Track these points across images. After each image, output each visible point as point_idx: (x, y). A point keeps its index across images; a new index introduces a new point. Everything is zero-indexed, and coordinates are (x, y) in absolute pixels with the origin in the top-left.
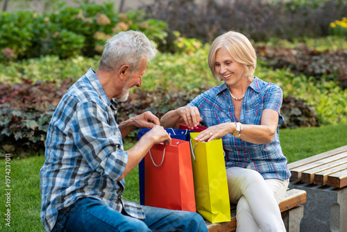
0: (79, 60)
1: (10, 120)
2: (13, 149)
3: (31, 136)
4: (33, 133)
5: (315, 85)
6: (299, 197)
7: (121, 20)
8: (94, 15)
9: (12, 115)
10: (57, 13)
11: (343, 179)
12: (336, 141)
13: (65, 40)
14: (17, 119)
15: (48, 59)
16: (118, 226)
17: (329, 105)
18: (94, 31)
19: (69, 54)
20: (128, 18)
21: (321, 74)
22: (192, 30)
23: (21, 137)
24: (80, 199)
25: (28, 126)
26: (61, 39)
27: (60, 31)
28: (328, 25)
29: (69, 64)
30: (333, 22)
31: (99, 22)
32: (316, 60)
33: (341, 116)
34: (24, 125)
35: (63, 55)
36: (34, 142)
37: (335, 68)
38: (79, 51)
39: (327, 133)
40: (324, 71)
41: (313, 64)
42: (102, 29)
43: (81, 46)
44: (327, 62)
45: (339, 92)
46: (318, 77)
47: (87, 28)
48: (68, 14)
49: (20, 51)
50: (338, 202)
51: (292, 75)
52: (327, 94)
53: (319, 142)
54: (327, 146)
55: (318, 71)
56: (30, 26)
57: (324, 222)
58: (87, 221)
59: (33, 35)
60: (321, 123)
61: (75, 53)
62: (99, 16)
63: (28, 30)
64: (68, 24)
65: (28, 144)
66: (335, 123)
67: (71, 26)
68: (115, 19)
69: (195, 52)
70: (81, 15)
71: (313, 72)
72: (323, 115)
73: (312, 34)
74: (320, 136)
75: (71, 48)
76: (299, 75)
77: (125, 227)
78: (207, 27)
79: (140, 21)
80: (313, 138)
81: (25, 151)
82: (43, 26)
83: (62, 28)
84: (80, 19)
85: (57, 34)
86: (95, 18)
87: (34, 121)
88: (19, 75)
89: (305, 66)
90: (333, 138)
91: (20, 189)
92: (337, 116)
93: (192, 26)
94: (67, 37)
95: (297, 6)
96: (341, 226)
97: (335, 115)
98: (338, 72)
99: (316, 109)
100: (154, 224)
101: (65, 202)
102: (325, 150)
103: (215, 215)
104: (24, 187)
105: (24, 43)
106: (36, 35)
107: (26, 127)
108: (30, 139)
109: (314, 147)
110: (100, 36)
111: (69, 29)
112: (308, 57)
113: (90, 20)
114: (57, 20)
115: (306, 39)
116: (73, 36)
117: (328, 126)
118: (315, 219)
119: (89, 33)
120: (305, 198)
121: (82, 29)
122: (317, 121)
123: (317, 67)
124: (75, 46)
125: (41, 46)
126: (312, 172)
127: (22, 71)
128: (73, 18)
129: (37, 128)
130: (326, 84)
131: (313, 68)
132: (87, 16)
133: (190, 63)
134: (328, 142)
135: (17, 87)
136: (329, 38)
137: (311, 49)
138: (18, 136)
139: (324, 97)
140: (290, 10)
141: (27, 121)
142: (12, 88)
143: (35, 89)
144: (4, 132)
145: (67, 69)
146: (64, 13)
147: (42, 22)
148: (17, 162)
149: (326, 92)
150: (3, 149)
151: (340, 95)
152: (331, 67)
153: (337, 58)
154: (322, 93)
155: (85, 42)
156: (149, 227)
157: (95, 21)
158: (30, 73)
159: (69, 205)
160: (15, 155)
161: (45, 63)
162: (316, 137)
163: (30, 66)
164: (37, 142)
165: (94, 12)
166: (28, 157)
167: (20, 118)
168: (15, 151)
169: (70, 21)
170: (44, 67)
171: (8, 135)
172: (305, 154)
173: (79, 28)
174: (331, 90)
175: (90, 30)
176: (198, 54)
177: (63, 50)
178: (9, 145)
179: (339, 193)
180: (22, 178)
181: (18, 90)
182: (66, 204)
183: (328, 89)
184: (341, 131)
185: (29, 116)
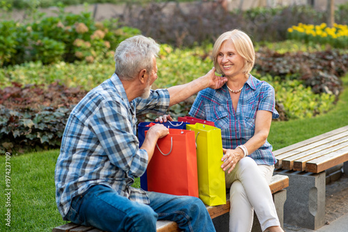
0: (61, 65)
1: (8, 120)
2: (12, 146)
3: (28, 134)
4: (30, 130)
5: (280, 83)
6: (283, 182)
7: (98, 28)
8: (73, 24)
9: (10, 115)
10: (38, 22)
11: (320, 165)
12: (305, 133)
13: (47, 47)
14: (14, 119)
15: (32, 65)
16: (126, 211)
17: (295, 101)
18: (73, 38)
19: (51, 59)
20: (105, 26)
21: (285, 74)
22: (163, 37)
23: (19, 135)
24: (92, 186)
25: (25, 125)
26: (43, 46)
27: (42, 39)
28: (286, 31)
29: (52, 69)
30: (291, 27)
31: (77, 30)
32: (279, 62)
33: (307, 111)
34: (22, 123)
35: (46, 61)
36: (31, 139)
37: (298, 69)
38: (60, 57)
39: (296, 126)
40: (288, 71)
41: (278, 64)
42: (81, 36)
43: (62, 52)
44: (289, 63)
45: (303, 89)
46: (282, 76)
47: (67, 36)
48: (49, 23)
49: (6, 57)
50: (316, 186)
51: (259, 75)
52: (292, 92)
53: (290, 134)
54: (298, 137)
55: (282, 71)
56: (14, 35)
57: (304, 205)
58: (98, 207)
59: (17, 43)
60: (290, 117)
61: (57, 59)
62: (77, 25)
63: (13, 39)
64: (49, 32)
65: (26, 141)
66: (302, 118)
67: (52, 34)
68: (92, 28)
69: (167, 56)
70: (60, 24)
71: (278, 72)
72: (291, 110)
73: (271, 38)
74: (290, 129)
75: (53, 55)
76: (265, 75)
77: (133, 212)
78: (176, 33)
79: (115, 29)
80: (284, 130)
81: (23, 148)
82: (25, 34)
83: (44, 36)
84: (60, 28)
85: (39, 41)
86: (74, 26)
87: (30, 120)
88: (7, 79)
89: (270, 67)
90: (302, 130)
91: (23, 182)
92: (303, 111)
93: (162, 33)
94: (49, 44)
95: (257, 13)
96: (319, 208)
97: (301, 110)
98: (301, 71)
99: (285, 105)
100: (160, 207)
101: (79, 190)
102: (296, 141)
103: (213, 199)
104: (26, 180)
105: (9, 51)
106: (20, 43)
107: (23, 126)
108: (27, 137)
109: (287, 139)
110: (79, 43)
111: (50, 37)
112: (271, 59)
113: (70, 29)
114: (39, 29)
115: (266, 43)
116: (54, 43)
117: (296, 120)
118: (295, 202)
119: (69, 40)
120: (288, 182)
121: (62, 37)
122: (285, 116)
123: (281, 68)
124: (57, 52)
125: (23, 53)
126: (291, 160)
127: (9, 76)
128: (54, 27)
129: (33, 126)
130: (291, 83)
131: (278, 68)
132: (66, 25)
133: (164, 66)
134: (298, 134)
135: (8, 91)
136: (288, 42)
137: (273, 52)
138: (16, 133)
139: (289, 95)
140: (250, 17)
141: (24, 120)
142: (4, 91)
143: (25, 92)
144: (3, 130)
145: (51, 73)
146: (45, 22)
147: (24, 31)
148: (16, 158)
149: (291, 90)
150: (2, 146)
151: (304, 92)
152: (294, 67)
153: (298, 59)
154: (287, 90)
155: (65, 49)
156: (155, 211)
157: (74, 29)
158: (17, 78)
159: (82, 192)
160: (13, 151)
161: (29, 68)
162: (287, 130)
163: (16, 72)
164: (34, 139)
165: (72, 21)
166: (26, 153)
167: (17, 117)
168: (13, 148)
169: (50, 29)
170: (30, 72)
171: (7, 133)
172: (279, 145)
173: (59, 36)
174: (296, 88)
175: (70, 38)
176: (169, 58)
177: (46, 57)
178: (8, 142)
179: (316, 178)
180: (23, 171)
181: (9, 93)
182: (80, 191)
183: (292, 87)
184: (308, 124)
185: (26, 115)
